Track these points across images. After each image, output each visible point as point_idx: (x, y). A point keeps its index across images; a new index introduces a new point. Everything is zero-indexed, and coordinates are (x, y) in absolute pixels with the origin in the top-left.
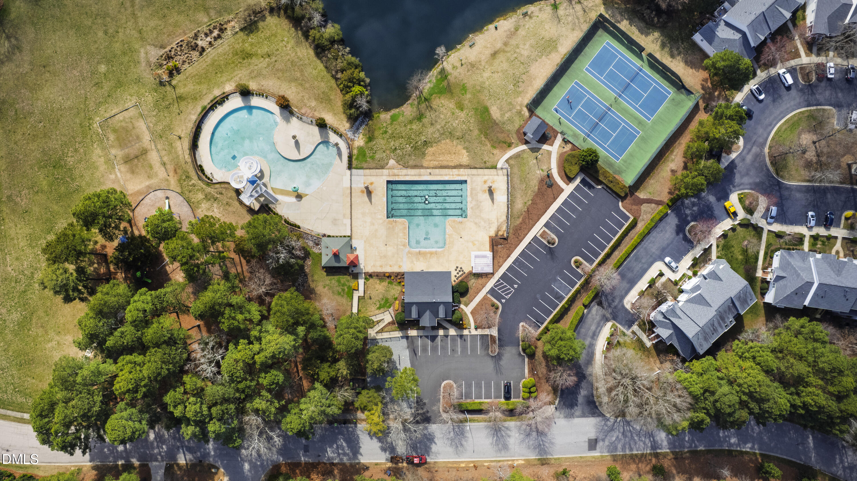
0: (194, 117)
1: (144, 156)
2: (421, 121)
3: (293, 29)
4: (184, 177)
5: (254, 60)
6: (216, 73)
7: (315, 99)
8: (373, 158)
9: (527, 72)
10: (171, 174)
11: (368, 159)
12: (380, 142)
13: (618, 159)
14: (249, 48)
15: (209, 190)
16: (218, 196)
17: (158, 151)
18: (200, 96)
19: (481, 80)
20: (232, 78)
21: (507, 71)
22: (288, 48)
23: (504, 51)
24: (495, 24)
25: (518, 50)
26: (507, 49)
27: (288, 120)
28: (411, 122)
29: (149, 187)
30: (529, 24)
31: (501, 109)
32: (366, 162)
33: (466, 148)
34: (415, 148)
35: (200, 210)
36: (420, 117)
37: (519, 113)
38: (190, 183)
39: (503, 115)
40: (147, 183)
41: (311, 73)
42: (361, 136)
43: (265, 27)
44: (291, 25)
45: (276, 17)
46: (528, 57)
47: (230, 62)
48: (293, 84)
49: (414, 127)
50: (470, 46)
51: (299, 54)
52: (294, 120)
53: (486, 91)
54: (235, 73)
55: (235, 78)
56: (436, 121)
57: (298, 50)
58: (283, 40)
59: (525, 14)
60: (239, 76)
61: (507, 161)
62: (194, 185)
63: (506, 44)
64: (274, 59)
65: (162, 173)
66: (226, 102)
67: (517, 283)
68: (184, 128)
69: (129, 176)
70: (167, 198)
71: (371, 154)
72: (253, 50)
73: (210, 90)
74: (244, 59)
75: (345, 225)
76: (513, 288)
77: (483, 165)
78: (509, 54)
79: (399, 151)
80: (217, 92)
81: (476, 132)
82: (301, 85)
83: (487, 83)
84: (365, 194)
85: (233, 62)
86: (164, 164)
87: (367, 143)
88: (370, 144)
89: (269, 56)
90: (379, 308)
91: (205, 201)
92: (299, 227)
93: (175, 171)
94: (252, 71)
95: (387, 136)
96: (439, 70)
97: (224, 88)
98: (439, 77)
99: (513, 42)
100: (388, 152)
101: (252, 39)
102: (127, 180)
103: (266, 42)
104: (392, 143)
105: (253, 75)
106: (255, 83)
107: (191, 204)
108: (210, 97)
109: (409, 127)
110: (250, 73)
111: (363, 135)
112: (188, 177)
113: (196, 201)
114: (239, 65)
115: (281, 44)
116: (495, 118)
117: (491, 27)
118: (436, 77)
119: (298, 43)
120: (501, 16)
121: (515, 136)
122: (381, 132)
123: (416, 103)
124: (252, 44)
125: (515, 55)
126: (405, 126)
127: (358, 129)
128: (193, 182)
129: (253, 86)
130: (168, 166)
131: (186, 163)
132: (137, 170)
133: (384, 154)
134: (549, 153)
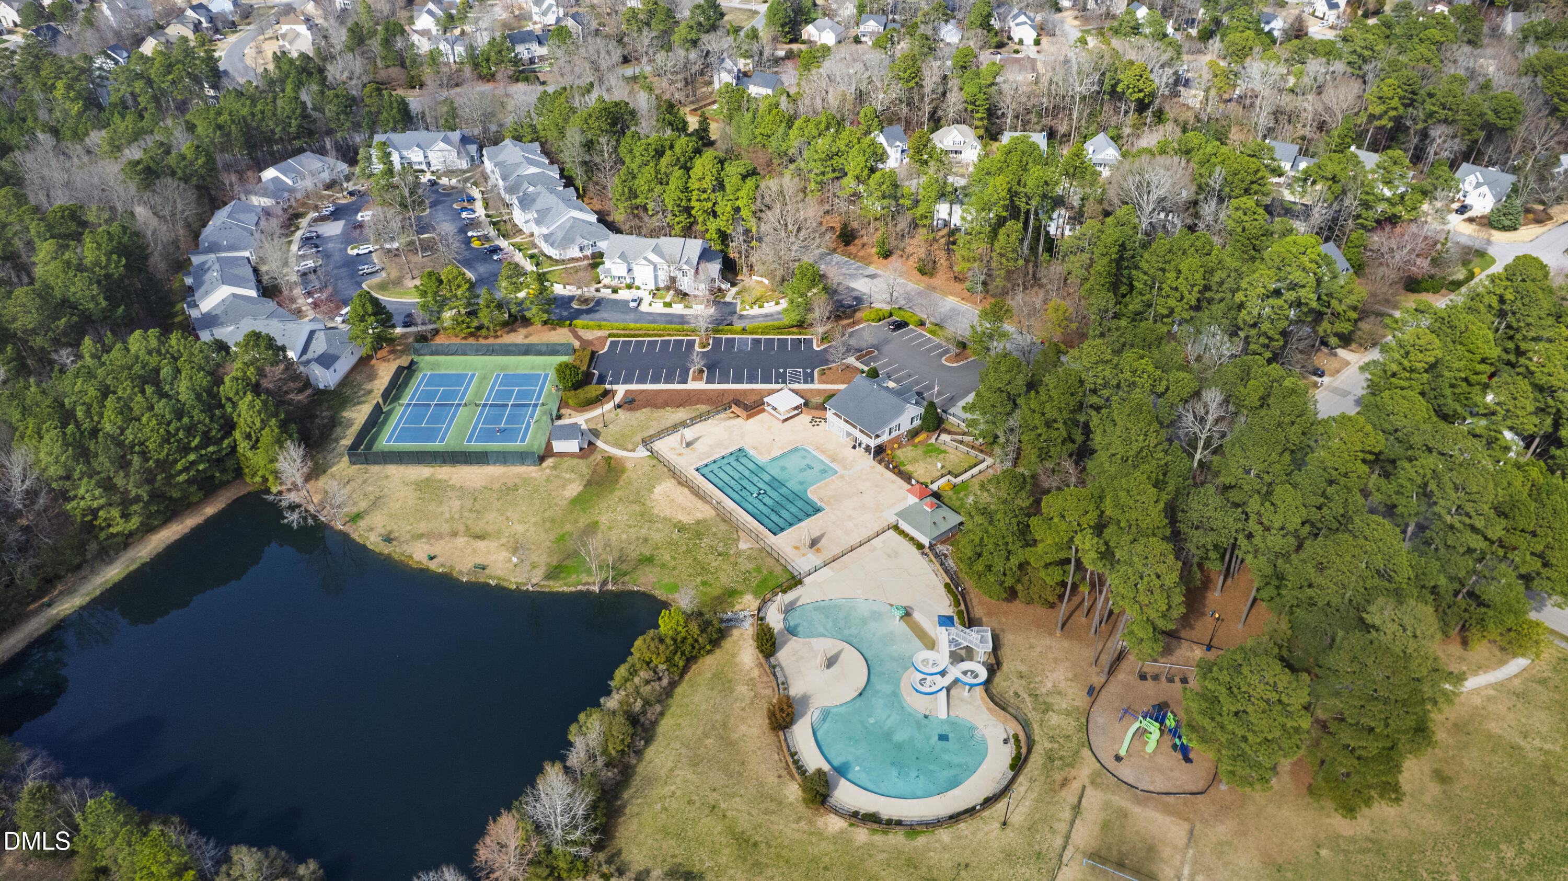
0: (944, 835)
1: (1103, 853)
2: (652, 556)
3: (627, 811)
4: (1058, 763)
5: (743, 823)
6: (826, 868)
7: (732, 691)
8: (759, 569)
9: (485, 487)
10: (1076, 786)
11: (765, 572)
12: (726, 578)
13: (546, 376)
14: (726, 851)
15: (1033, 716)
16: (1026, 696)
17: (1067, 837)
18: (898, 858)
19: (532, 529)
20: (812, 834)
21: (498, 510)
22: (673, 788)
23: (467, 528)
24: (426, 563)
25: (457, 516)
26: (461, 528)
27: (805, 700)
28: (663, 566)
29: (1138, 802)
30: (402, 529)
31: (563, 487)
32: (771, 573)
33: (651, 491)
34: (699, 535)
35: (1076, 704)
36: (648, 560)
37: (554, 467)
38: (1056, 746)
39: (570, 481)
40: (1137, 810)
41: (691, 726)
42: (738, 607)
43: (659, 860)
44: (622, 819)
45: (623, 856)
46: (460, 498)
47: (782, 864)
48: (735, 736)
49: (667, 557)
50: (484, 569)
51: (670, 764)
52: (795, 691)
53: (547, 514)
54: (797, 836)
55: (806, 828)
56: (638, 539)
57: (663, 773)
58: (665, 809)
59: (388, 539)
60: (794, 826)
61: (633, 450)
62: (1052, 739)
63: (455, 534)
64: (712, 797)
65: (1094, 799)
66: (862, 812)
67: (777, 371)
68: (980, 835)
69: (1166, 852)
70: (1118, 758)
71: (755, 574)
72: (724, 841)
73: (869, 849)
74: (755, 844)
75: (884, 542)
76: (785, 372)
77: (660, 466)
78: (469, 522)
79: (720, 549)
80: (862, 835)
81: (618, 493)
82: (725, 725)
83: (533, 520)
84: (819, 546)
85: (779, 856)
86: (1077, 809)
87: (741, 593)
88: (739, 588)
89: (714, 807)
90: (945, 452)
91: (1056, 707)
92: (947, 586)
93: (1065, 782)
94: (766, 812)
95: (709, 578)
96: (551, 583)
97: (842, 832)
98: (562, 575)
99: (446, 528)
100: (732, 559)
101: (702, 861)
102: (1175, 847)
103: (690, 833)
104: (714, 564)
105: (773, 806)
106: (786, 792)
107: (1084, 720)
108: (878, 839)
109: (673, 563)
110: (774, 812)
111: (733, 606)
112: (1050, 758)
113: (1071, 720)
114: (773, 843)
115: (675, 805)
116: (581, 488)
117: (433, 566)
118: (564, 578)
119: (650, 781)
120: (407, 565)
121: (592, 458)
122: (709, 589)
123: (626, 578)
124: (714, 852)
125: (466, 514)
126: (674, 568)
127: (730, 620)
128: (1048, 745)
129: (793, 791)
130: (1073, 799)
131: (1032, 781)
132: (1139, 845)
133: (740, 560)
134: (587, 421)
